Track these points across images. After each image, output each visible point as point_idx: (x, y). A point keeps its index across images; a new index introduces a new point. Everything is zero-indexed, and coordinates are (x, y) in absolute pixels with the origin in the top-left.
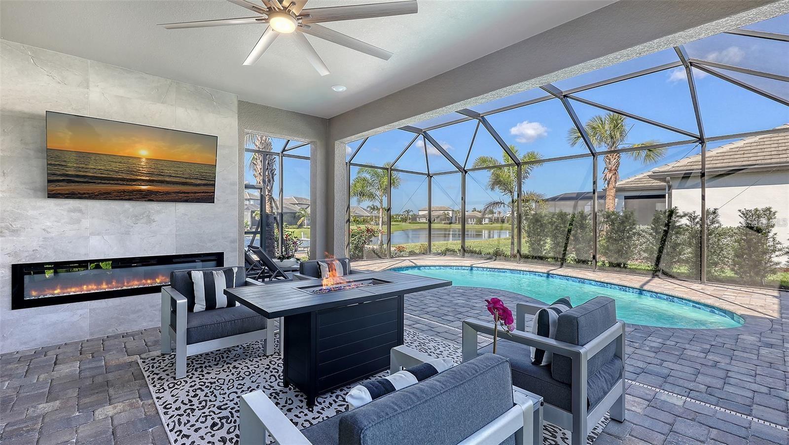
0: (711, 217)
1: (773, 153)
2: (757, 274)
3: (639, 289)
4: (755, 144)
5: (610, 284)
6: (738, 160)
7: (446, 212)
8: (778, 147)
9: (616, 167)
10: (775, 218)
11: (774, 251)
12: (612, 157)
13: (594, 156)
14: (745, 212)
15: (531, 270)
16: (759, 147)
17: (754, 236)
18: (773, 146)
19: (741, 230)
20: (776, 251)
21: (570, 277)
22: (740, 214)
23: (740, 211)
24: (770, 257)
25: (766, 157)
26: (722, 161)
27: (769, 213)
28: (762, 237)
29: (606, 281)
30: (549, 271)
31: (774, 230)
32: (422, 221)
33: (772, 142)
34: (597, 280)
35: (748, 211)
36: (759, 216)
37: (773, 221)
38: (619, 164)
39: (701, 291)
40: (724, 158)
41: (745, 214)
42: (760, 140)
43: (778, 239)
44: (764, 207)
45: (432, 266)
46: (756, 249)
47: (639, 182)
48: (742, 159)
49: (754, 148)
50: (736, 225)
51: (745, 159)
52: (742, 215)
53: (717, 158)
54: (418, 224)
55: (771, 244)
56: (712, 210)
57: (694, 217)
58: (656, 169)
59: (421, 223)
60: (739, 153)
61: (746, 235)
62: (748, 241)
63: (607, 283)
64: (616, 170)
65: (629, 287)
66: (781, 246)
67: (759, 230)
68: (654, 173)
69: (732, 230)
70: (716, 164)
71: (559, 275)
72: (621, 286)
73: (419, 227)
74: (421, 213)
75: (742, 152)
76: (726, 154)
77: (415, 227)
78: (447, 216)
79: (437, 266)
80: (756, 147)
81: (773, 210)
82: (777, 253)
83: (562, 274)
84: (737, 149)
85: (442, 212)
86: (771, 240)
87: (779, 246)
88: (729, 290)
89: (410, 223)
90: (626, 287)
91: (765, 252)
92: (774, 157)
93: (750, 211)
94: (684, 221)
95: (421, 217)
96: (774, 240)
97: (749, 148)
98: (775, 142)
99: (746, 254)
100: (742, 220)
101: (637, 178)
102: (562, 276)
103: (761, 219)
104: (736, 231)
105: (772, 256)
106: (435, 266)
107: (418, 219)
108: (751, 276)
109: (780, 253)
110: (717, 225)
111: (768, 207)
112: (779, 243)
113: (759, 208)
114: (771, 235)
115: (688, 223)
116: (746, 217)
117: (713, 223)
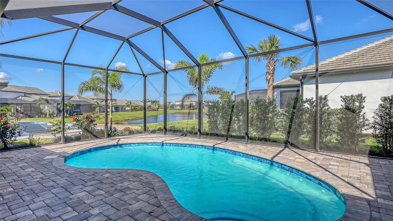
0: (323, 101)
1: (360, 61)
2: (353, 143)
3: (270, 161)
4: (350, 56)
5: (252, 156)
6: (341, 65)
7: (191, 103)
8: (363, 57)
9: (273, 71)
10: (365, 102)
11: (364, 126)
12: (271, 66)
13: (246, 58)
14: (345, 98)
15: (203, 144)
16: (352, 58)
17: (350, 115)
18: (360, 57)
19: (342, 111)
20: (365, 125)
21: (227, 150)
22: (342, 99)
23: (341, 97)
24: (361, 130)
25: (356, 63)
26: (331, 66)
27: (361, 98)
28: (356, 116)
29: (250, 153)
30: (214, 145)
31: (364, 111)
32: (177, 108)
33: (360, 55)
34: (243, 152)
35: (347, 96)
36: (354, 101)
37: (364, 104)
38: (274, 70)
39: (314, 161)
40: (333, 64)
41: (345, 99)
42: (353, 54)
43: (366, 117)
44: (357, 94)
45: (132, 144)
46: (352, 124)
47: (288, 82)
48: (343, 65)
49: (350, 58)
50: (339, 107)
51: (345, 65)
52: (343, 100)
53: (329, 65)
54: (175, 110)
55: (361, 120)
56: (323, 96)
57: (312, 102)
58: (294, 72)
59: (177, 109)
60: (341, 61)
61: (346, 114)
62: (347, 119)
63: (250, 155)
64: (273, 74)
65: (264, 159)
66: (368, 122)
67: (354, 111)
68: (293, 74)
69: (337, 111)
70: (328, 68)
71: (221, 149)
72: (259, 157)
73: (175, 112)
74: (177, 103)
75: (343, 61)
76: (334, 62)
77: (173, 112)
78: (192, 105)
79: (137, 143)
80: (351, 58)
81: (363, 96)
82: (366, 127)
83: (222, 148)
84: (340, 59)
85: (189, 102)
86: (362, 117)
87: (367, 122)
88: (334, 158)
89: (170, 109)
90: (262, 158)
91: (357, 127)
92: (361, 63)
93: (348, 97)
94: (307, 105)
95: (177, 106)
96: (364, 118)
97: (347, 59)
98: (361, 55)
99: (345, 128)
100: (343, 104)
101: (287, 79)
102: (222, 149)
103: (356, 102)
104: (339, 111)
105: (363, 129)
106: (135, 144)
107: (175, 107)
108: (348, 145)
109: (368, 127)
110: (327, 108)
111: (360, 93)
112: (367, 120)
113: (354, 94)
114: (361, 114)
115: (309, 106)
116: (345, 101)
117: (324, 106)
